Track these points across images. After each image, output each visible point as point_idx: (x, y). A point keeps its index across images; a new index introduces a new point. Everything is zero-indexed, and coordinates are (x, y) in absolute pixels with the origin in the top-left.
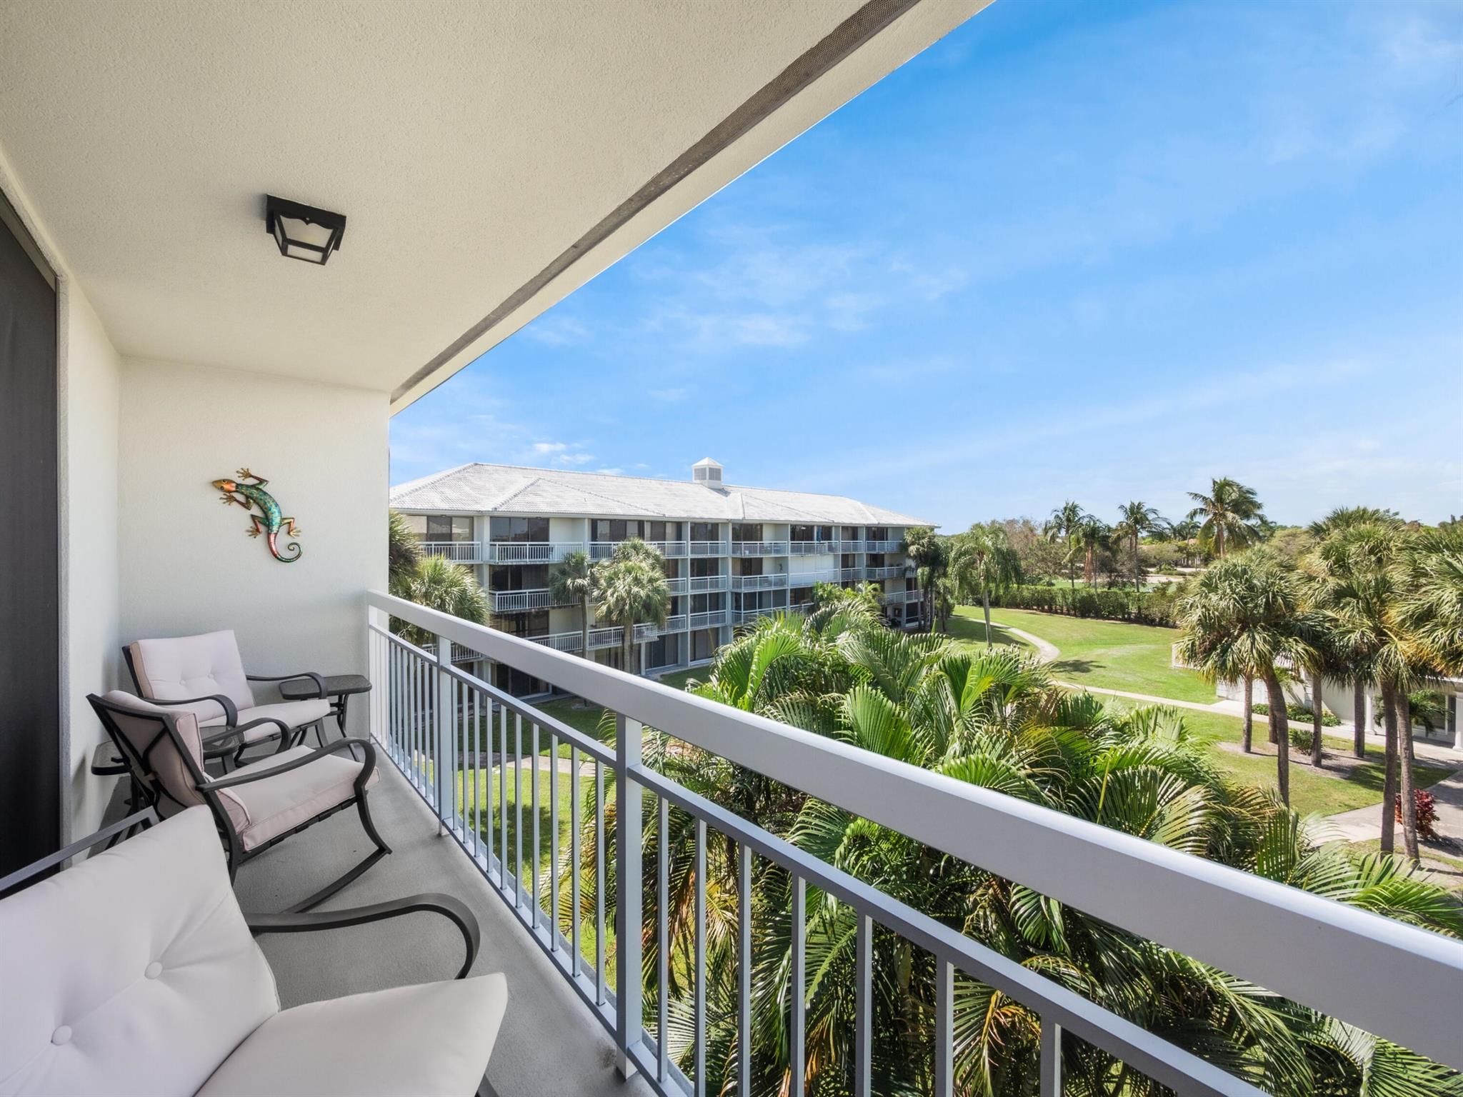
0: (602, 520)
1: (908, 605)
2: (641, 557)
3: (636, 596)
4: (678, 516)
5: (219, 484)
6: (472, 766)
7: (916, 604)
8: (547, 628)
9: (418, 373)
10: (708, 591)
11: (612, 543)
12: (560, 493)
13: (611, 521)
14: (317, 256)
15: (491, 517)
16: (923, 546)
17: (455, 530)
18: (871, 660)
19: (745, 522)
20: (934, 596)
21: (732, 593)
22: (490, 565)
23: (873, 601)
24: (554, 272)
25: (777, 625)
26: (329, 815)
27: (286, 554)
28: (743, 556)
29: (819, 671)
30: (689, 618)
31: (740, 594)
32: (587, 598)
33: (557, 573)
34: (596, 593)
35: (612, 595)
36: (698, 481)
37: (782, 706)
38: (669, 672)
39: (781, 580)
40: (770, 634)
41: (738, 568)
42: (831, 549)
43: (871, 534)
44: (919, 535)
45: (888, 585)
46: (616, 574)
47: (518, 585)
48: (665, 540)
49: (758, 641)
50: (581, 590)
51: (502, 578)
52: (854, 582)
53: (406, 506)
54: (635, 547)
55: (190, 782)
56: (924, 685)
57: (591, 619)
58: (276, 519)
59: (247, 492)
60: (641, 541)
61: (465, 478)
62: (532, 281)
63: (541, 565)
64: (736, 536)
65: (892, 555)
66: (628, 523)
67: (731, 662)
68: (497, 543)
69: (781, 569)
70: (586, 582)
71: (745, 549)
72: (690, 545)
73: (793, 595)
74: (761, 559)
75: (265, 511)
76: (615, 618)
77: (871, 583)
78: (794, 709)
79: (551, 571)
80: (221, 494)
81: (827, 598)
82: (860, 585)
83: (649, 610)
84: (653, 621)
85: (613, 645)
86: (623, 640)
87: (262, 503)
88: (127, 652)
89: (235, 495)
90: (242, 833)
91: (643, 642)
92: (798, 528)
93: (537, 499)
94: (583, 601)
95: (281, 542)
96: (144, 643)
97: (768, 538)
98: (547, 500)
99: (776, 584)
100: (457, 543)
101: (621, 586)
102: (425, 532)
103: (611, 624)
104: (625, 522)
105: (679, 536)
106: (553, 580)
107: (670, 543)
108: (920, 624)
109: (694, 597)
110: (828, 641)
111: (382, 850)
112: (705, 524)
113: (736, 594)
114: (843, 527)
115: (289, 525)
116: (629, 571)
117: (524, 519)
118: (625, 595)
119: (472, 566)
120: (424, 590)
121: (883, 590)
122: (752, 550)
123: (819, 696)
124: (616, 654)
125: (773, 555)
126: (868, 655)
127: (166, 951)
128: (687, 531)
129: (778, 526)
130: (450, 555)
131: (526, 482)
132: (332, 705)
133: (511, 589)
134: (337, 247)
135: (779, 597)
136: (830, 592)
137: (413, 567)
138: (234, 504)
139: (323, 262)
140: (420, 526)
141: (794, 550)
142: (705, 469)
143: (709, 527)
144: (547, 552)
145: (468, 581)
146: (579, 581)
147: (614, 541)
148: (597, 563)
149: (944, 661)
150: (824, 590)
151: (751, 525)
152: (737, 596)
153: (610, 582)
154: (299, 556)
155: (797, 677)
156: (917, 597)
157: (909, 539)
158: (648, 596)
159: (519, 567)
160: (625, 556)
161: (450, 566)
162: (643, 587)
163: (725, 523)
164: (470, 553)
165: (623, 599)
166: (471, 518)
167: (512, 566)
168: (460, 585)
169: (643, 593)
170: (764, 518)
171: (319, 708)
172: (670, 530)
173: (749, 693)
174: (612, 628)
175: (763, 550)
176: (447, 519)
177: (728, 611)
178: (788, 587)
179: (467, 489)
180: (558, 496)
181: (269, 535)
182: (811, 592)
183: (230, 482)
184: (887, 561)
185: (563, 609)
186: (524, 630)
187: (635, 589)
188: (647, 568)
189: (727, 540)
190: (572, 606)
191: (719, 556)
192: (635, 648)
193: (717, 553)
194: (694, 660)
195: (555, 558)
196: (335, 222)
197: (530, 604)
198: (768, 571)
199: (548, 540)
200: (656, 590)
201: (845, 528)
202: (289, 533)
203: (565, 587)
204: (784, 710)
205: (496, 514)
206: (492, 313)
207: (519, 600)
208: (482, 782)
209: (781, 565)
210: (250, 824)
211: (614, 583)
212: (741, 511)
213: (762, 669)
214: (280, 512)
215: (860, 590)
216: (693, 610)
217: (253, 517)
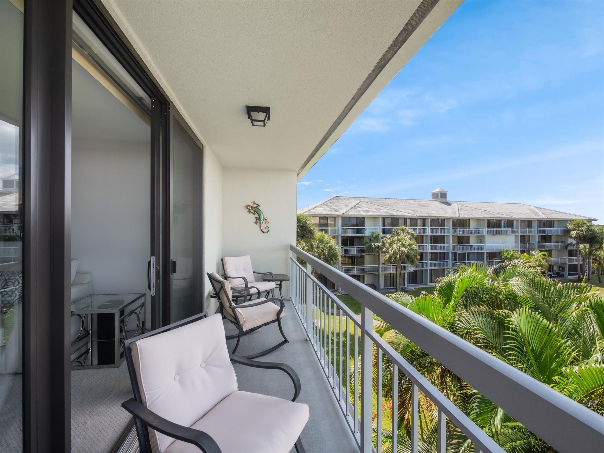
0: (387, 218)
1: (569, 265)
2: (405, 234)
3: (402, 252)
4: (423, 215)
5: (247, 207)
6: (333, 314)
7: (577, 265)
8: (364, 263)
9: (305, 163)
10: (439, 251)
11: (392, 228)
12: (370, 207)
13: (391, 218)
14: (262, 124)
15: (342, 217)
16: (582, 231)
17: (329, 222)
18: (533, 295)
19: (459, 218)
20: (591, 261)
21: (452, 252)
22: (341, 236)
23: (542, 261)
24: (346, 112)
25: (470, 270)
26: (268, 324)
27: (265, 231)
28: (458, 235)
29: (496, 297)
30: (429, 263)
31: (457, 253)
32: (380, 251)
33: (368, 240)
34: (384, 249)
35: (391, 250)
36: (434, 199)
37: (472, 312)
38: (419, 287)
39: (481, 247)
40: (466, 274)
41: (456, 241)
42: (513, 232)
43: (542, 224)
44: (578, 225)
45: (554, 253)
46: (393, 242)
47: (352, 244)
48: (417, 227)
49: (458, 277)
50: (378, 248)
51: (347, 242)
52: (529, 251)
53: (312, 213)
54: (402, 230)
55: (228, 305)
56: (574, 314)
57: (382, 260)
58: (262, 219)
59: (254, 209)
60: (405, 227)
61: (333, 202)
62: (338, 118)
63: (361, 237)
64: (454, 225)
65: (557, 236)
66: (399, 219)
67: (444, 286)
68: (344, 227)
69: (481, 241)
70: (380, 244)
71: (460, 231)
72: (429, 229)
73: (488, 255)
74: (469, 236)
75: (259, 215)
76: (392, 261)
77: (541, 251)
78: (479, 314)
79: (366, 239)
80: (247, 210)
81: (510, 258)
82: (533, 252)
83: (408, 258)
84: (411, 263)
85: (392, 272)
86: (396, 271)
87: (258, 213)
88: (222, 260)
89: (251, 210)
90: (242, 324)
91: (406, 272)
92: (491, 221)
93: (360, 210)
94: (379, 252)
95: (264, 226)
96: (226, 258)
97: (473, 226)
98: (364, 210)
99: (477, 249)
100: (330, 227)
101: (396, 247)
102: (318, 223)
103: (391, 263)
104: (398, 219)
105: (424, 225)
106: (366, 243)
107: (419, 228)
108: (579, 277)
109: (432, 253)
110: (503, 281)
111: (286, 341)
112: (438, 220)
113: (454, 253)
114: (521, 220)
115: (266, 220)
116: (399, 240)
117: (355, 218)
118: (397, 251)
119: (335, 236)
120: (317, 245)
121: (550, 255)
122: (464, 232)
123: (495, 310)
124: (393, 276)
125: (476, 235)
126: (530, 291)
127: (206, 360)
128: (428, 223)
129: (479, 220)
130: (327, 232)
131: (357, 202)
132: (276, 284)
133: (350, 246)
134: (269, 119)
135: (480, 256)
136: (512, 255)
137: (313, 236)
138: (251, 213)
139: (264, 125)
140: (316, 221)
141: (489, 232)
142: (438, 193)
143: (440, 221)
144: (364, 231)
145: (333, 242)
146: (377, 244)
147: (392, 227)
148: (385, 236)
149: (590, 301)
150: (508, 254)
151: (463, 220)
152: (455, 254)
153: (391, 244)
154: (269, 231)
155: (482, 298)
156: (578, 261)
157: (570, 227)
158: (408, 252)
159: (353, 237)
160: (397, 234)
161: (327, 237)
162: (406, 248)
163: (449, 219)
164: (334, 231)
165: (396, 252)
166: (335, 217)
167: (350, 237)
168: (329, 244)
169: (405, 250)
170: (471, 216)
171: (272, 285)
172: (419, 222)
173: (452, 302)
174: (392, 265)
175: (470, 232)
176: (326, 218)
177: (450, 261)
178: (485, 251)
179: (333, 206)
180: (369, 208)
181: (260, 223)
182: (500, 254)
183: (250, 206)
184: (553, 239)
185: (370, 255)
186: (354, 263)
187: (402, 248)
188: (408, 240)
189: (450, 227)
190: (374, 254)
191: (445, 234)
192: (402, 275)
193: (444, 233)
194: (432, 283)
195: (367, 234)
196: (266, 110)
197: (357, 253)
198: (473, 242)
199: (364, 226)
200: (412, 249)
201: (523, 221)
202: (266, 223)
203: (371, 246)
204: (473, 314)
205: (344, 216)
206: (326, 134)
207: (352, 251)
208: (337, 321)
209: (481, 239)
210: (245, 322)
211: (392, 245)
212: (457, 213)
213: (461, 291)
214: (263, 216)
215: (533, 255)
216: (431, 259)
217: (256, 217)
